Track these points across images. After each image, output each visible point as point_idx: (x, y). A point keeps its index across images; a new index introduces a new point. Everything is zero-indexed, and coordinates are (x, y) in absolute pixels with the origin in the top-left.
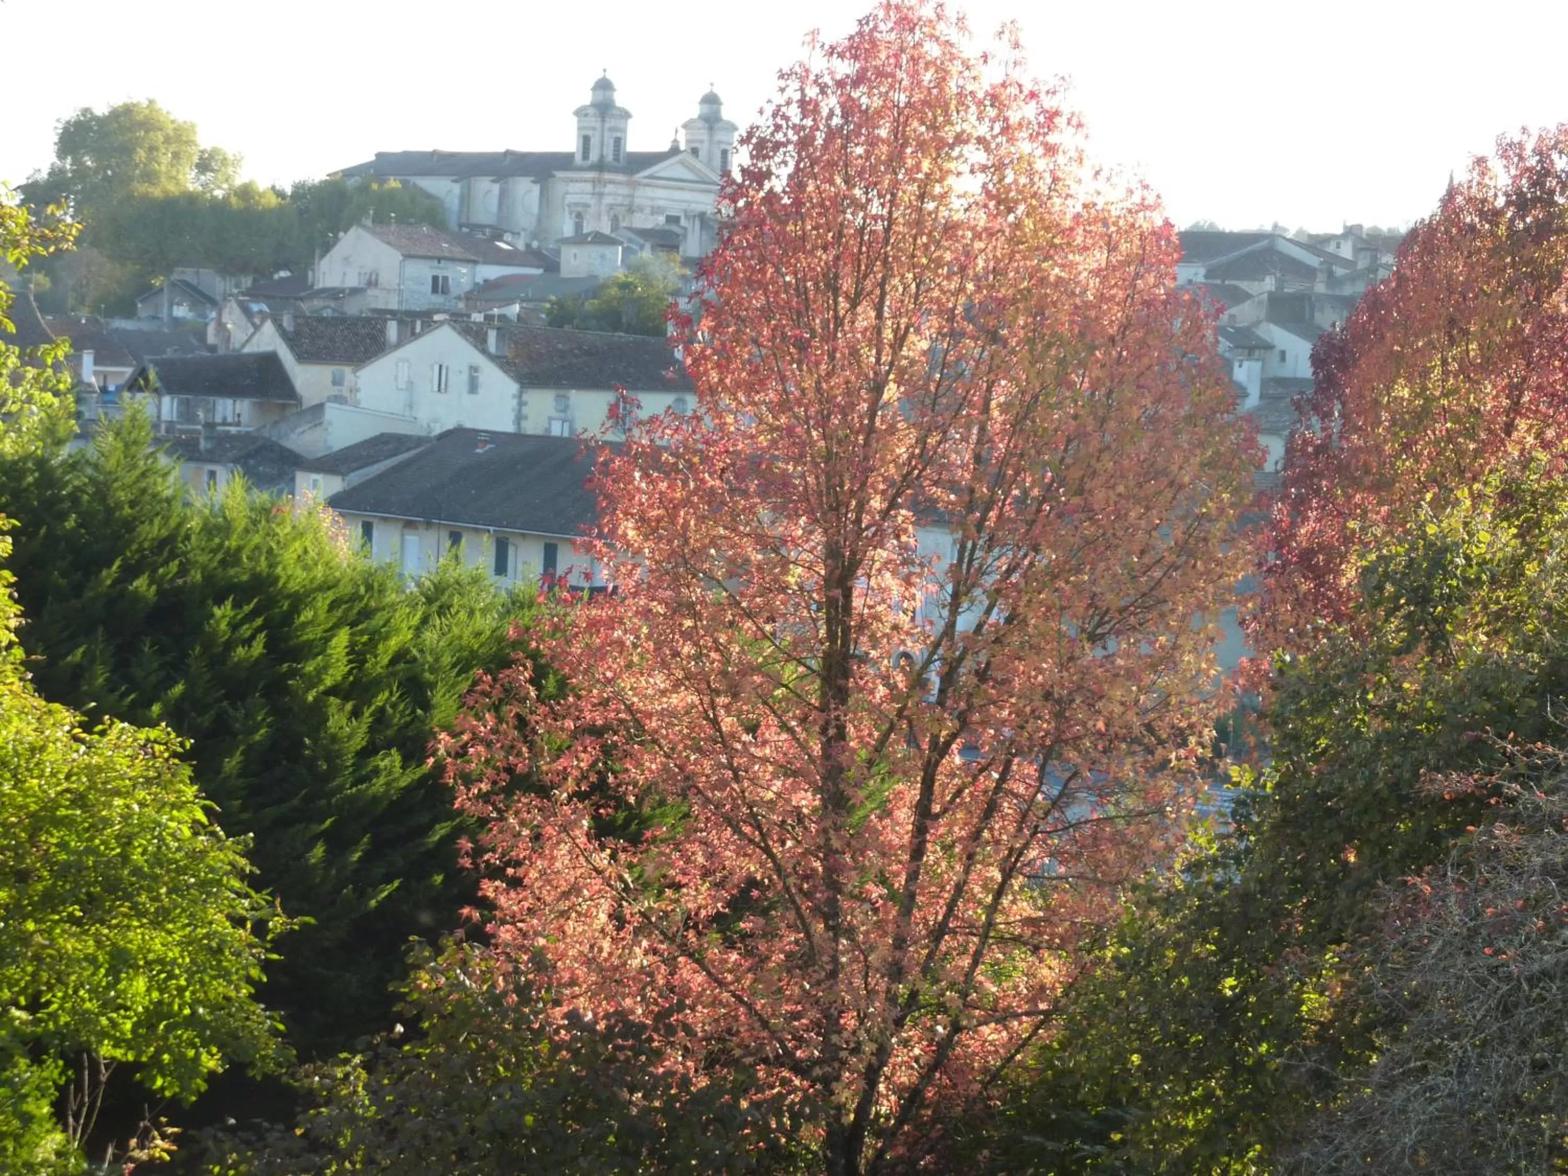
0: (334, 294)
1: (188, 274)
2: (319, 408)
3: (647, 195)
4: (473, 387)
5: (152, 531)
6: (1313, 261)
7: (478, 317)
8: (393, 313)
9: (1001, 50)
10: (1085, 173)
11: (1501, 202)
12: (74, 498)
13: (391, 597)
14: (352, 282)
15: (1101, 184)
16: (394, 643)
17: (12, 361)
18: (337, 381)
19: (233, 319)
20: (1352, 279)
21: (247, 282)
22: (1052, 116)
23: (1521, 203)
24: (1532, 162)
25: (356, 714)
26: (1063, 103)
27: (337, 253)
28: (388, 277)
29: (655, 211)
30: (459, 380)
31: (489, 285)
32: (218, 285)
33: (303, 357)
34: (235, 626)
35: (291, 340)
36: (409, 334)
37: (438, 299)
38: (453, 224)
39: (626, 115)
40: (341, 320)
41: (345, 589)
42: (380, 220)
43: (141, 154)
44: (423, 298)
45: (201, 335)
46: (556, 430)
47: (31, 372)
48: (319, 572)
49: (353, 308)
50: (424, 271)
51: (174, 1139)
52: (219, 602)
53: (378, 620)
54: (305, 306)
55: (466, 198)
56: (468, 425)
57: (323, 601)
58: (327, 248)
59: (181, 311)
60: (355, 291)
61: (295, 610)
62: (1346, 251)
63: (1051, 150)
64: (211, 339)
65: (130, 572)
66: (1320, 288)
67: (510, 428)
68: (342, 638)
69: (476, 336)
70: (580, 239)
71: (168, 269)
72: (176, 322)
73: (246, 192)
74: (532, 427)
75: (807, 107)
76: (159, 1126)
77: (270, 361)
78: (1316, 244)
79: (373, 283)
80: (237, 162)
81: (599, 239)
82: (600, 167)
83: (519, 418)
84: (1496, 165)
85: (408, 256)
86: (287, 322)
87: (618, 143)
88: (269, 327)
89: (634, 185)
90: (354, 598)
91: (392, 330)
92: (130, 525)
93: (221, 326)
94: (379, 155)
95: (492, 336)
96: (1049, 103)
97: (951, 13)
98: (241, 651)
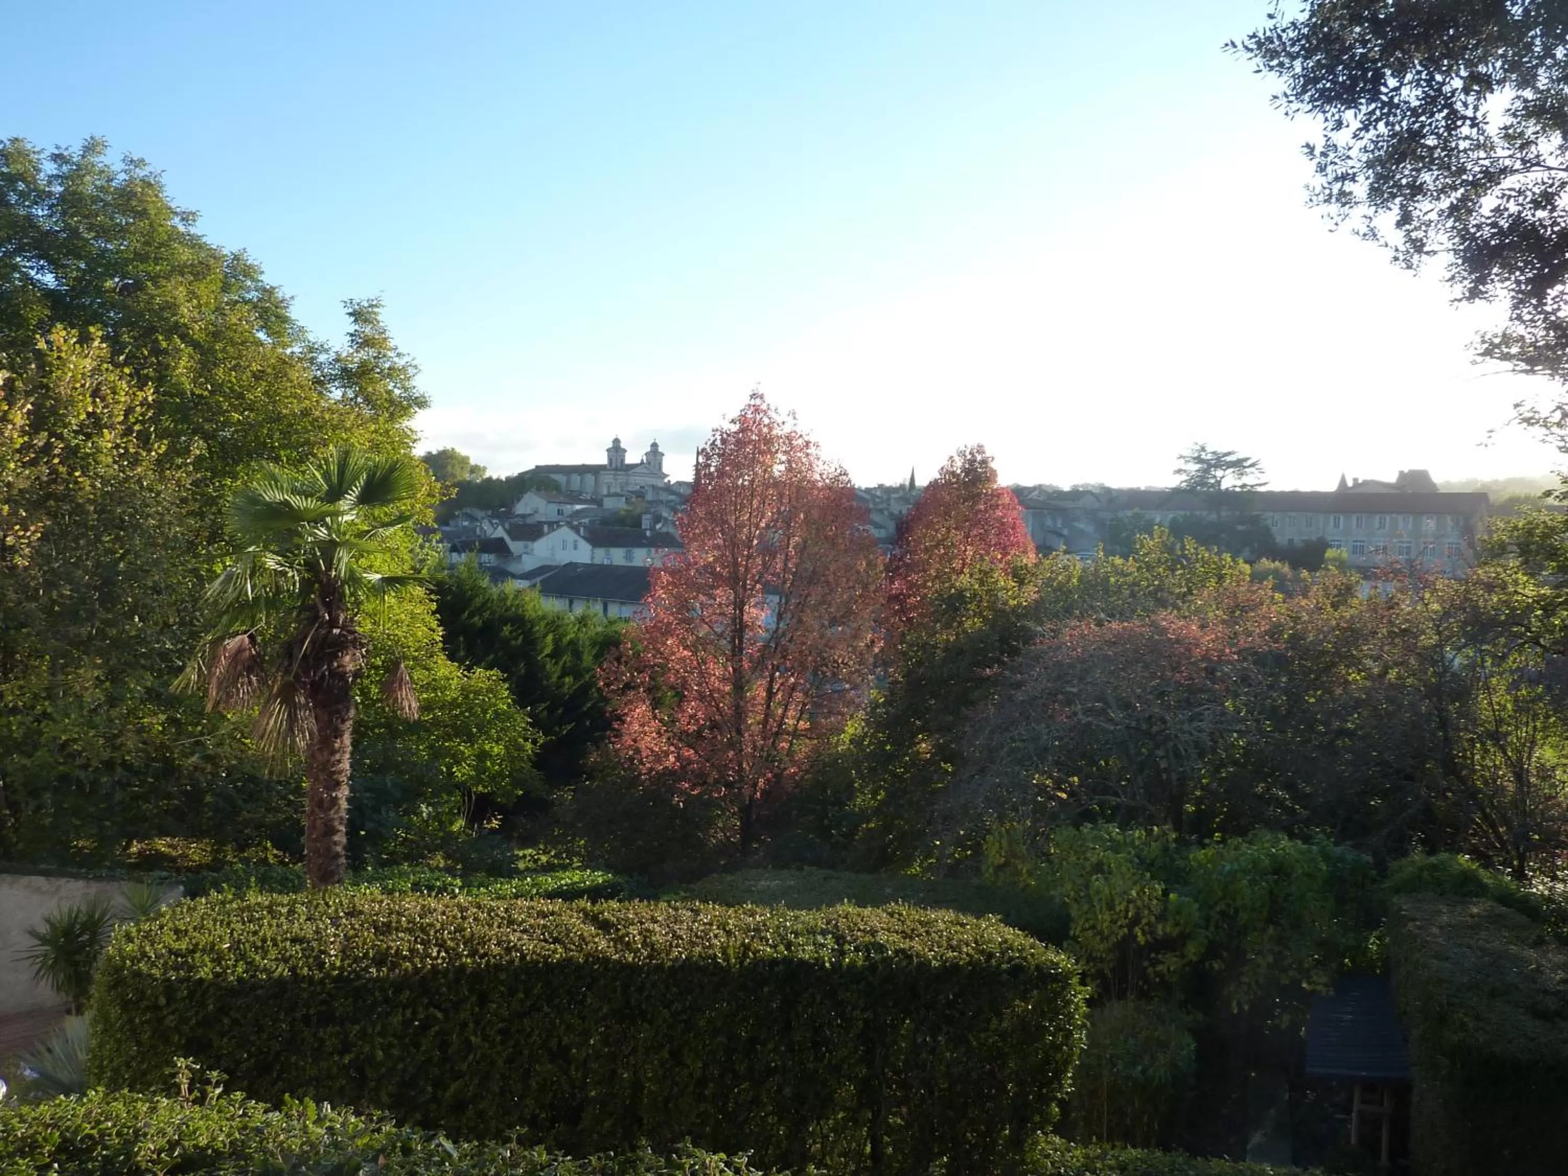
0: (523, 516)
1: (468, 510)
2: (520, 556)
3: (632, 479)
4: (575, 548)
5: (478, 601)
6: (868, 497)
7: (575, 523)
8: (545, 523)
9: (789, 421)
10: (820, 463)
11: (959, 471)
12: (450, 588)
13: (566, 621)
14: (528, 511)
15: (826, 467)
16: (568, 638)
17: (420, 540)
18: (526, 547)
19: (486, 526)
20: (881, 503)
21: (490, 512)
22: (808, 443)
23: (967, 472)
24: (969, 457)
25: (556, 663)
26: (812, 439)
27: (522, 502)
28: (541, 510)
29: (636, 484)
30: (570, 546)
31: (578, 511)
32: (479, 514)
33: (514, 538)
34: (511, 632)
35: (509, 532)
36: (552, 529)
37: (560, 517)
38: (564, 489)
39: (625, 451)
40: (526, 525)
41: (550, 618)
42: (538, 489)
43: (449, 468)
44: (554, 517)
45: (475, 532)
46: (606, 562)
47: (427, 545)
48: (540, 613)
49: (529, 521)
50: (554, 508)
51: (500, 820)
52: (505, 625)
53: (561, 630)
54: (512, 521)
55: (568, 482)
56: (574, 561)
57: (543, 624)
58: (519, 500)
59: (466, 523)
60: (530, 515)
61: (532, 627)
62: (878, 493)
63: (808, 455)
64: (478, 532)
65: (471, 615)
66: (871, 506)
67: (589, 562)
68: (550, 637)
69: (576, 529)
70: (609, 495)
71: (461, 508)
72: (465, 527)
73: (490, 479)
74: (597, 561)
75: (724, 441)
76: (495, 816)
77: (501, 540)
78: (868, 491)
79: (536, 512)
80: (485, 469)
81: (616, 495)
82: (616, 469)
83: (592, 558)
84: (956, 458)
85: (549, 502)
86: (507, 526)
87: (623, 461)
88: (500, 528)
89: (628, 475)
90: (553, 622)
91: (546, 528)
92: (471, 599)
93: (482, 529)
94: (537, 467)
95: (582, 529)
96: (806, 438)
97: (773, 408)
98: (513, 642)
